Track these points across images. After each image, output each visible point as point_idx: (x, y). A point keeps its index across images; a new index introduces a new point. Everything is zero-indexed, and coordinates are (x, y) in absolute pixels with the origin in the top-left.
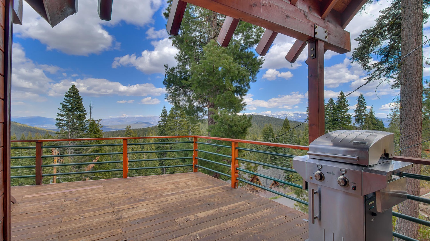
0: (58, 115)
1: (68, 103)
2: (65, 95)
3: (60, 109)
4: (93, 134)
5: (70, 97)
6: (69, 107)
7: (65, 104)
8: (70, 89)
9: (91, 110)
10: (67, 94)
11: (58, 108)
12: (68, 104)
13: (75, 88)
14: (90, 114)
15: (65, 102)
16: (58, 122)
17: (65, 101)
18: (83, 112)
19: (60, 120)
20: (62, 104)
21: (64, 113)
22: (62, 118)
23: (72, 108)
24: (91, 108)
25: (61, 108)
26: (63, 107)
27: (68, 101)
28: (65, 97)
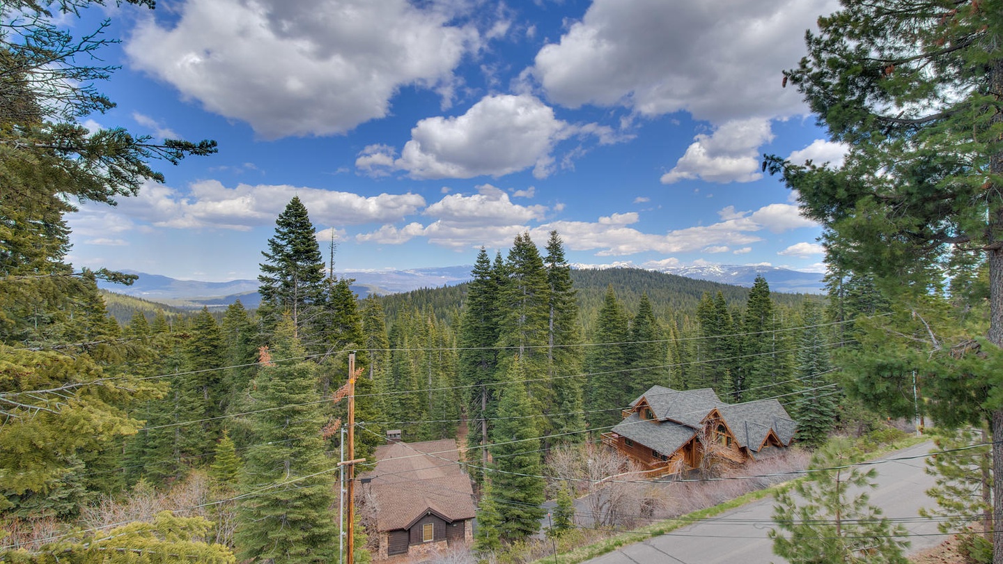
0: (261, 267)
1: (283, 239)
2: (277, 221)
3: (267, 255)
5: (289, 225)
6: (289, 249)
7: (279, 241)
8: (289, 207)
9: (332, 256)
10: (282, 218)
11: (262, 253)
12: (284, 243)
13: (299, 205)
14: (332, 265)
15: (278, 237)
16: (264, 284)
17: (278, 234)
18: (316, 260)
19: (268, 280)
20: (273, 243)
21: (274, 265)
22: (271, 275)
23: (297, 252)
24: (332, 253)
25: (270, 253)
26: (274, 250)
27: (285, 234)
28: (277, 227)
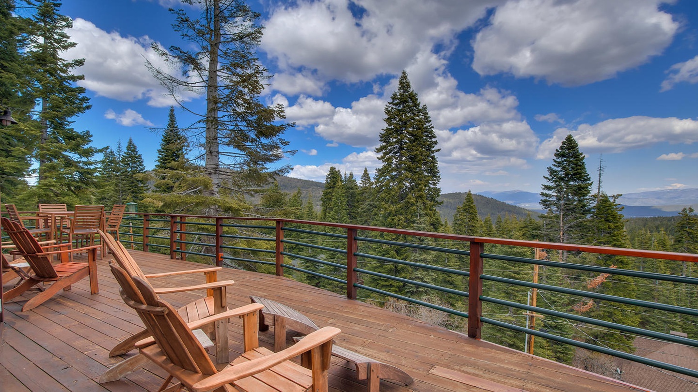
0: (543, 187)
1: (559, 166)
2: (555, 154)
3: (547, 178)
4: (604, 222)
5: (563, 156)
6: (562, 174)
7: (555, 168)
8: (564, 143)
9: (600, 176)
10: (558, 151)
11: (544, 177)
12: (559, 169)
13: (572, 140)
14: (600, 183)
15: (554, 165)
16: (544, 198)
17: (554, 163)
18: (585, 180)
19: (547, 195)
20: (550, 169)
21: (553, 185)
22: (550, 192)
23: (567, 175)
24: (600, 174)
25: (548, 176)
26: (551, 174)
27: (559, 163)
28: (555, 158)
